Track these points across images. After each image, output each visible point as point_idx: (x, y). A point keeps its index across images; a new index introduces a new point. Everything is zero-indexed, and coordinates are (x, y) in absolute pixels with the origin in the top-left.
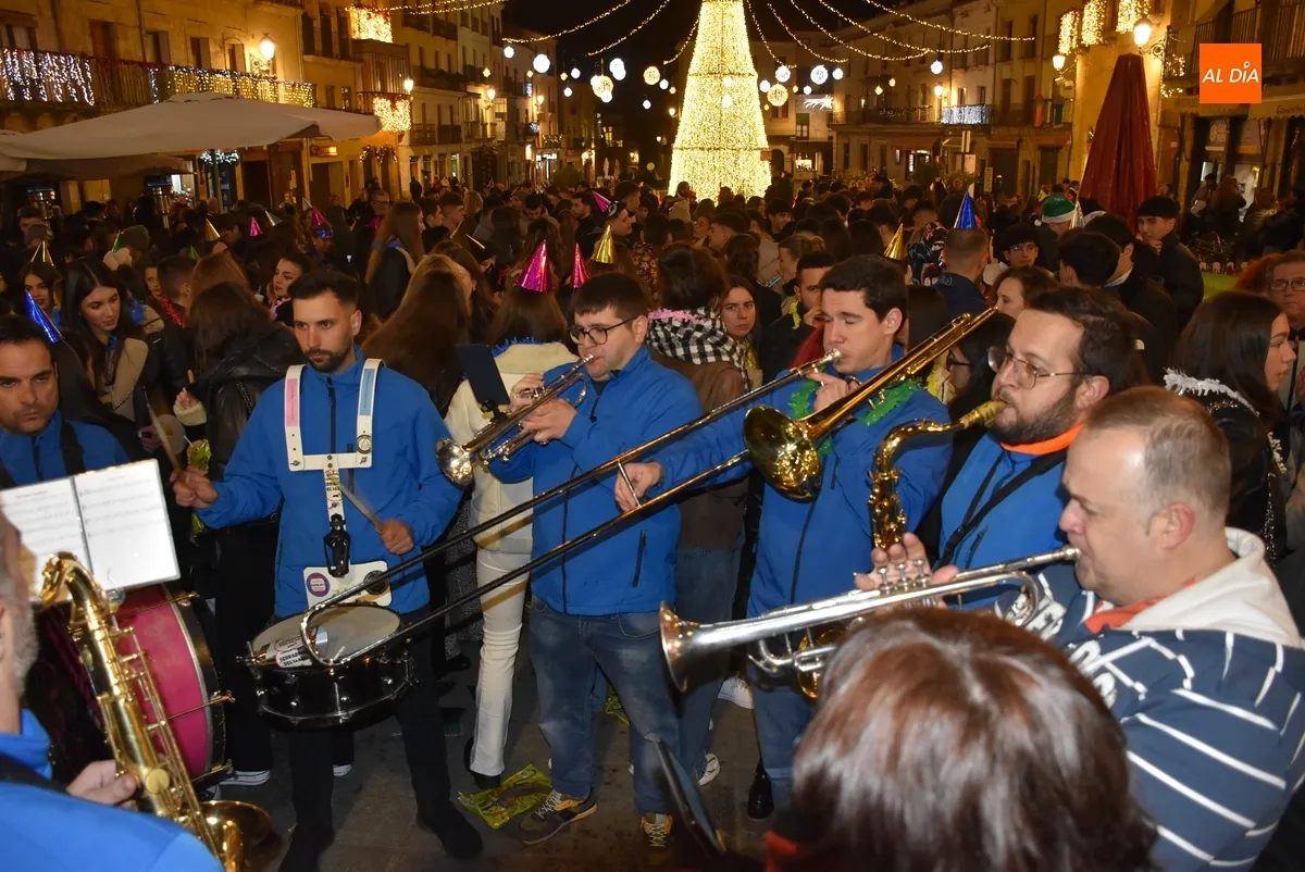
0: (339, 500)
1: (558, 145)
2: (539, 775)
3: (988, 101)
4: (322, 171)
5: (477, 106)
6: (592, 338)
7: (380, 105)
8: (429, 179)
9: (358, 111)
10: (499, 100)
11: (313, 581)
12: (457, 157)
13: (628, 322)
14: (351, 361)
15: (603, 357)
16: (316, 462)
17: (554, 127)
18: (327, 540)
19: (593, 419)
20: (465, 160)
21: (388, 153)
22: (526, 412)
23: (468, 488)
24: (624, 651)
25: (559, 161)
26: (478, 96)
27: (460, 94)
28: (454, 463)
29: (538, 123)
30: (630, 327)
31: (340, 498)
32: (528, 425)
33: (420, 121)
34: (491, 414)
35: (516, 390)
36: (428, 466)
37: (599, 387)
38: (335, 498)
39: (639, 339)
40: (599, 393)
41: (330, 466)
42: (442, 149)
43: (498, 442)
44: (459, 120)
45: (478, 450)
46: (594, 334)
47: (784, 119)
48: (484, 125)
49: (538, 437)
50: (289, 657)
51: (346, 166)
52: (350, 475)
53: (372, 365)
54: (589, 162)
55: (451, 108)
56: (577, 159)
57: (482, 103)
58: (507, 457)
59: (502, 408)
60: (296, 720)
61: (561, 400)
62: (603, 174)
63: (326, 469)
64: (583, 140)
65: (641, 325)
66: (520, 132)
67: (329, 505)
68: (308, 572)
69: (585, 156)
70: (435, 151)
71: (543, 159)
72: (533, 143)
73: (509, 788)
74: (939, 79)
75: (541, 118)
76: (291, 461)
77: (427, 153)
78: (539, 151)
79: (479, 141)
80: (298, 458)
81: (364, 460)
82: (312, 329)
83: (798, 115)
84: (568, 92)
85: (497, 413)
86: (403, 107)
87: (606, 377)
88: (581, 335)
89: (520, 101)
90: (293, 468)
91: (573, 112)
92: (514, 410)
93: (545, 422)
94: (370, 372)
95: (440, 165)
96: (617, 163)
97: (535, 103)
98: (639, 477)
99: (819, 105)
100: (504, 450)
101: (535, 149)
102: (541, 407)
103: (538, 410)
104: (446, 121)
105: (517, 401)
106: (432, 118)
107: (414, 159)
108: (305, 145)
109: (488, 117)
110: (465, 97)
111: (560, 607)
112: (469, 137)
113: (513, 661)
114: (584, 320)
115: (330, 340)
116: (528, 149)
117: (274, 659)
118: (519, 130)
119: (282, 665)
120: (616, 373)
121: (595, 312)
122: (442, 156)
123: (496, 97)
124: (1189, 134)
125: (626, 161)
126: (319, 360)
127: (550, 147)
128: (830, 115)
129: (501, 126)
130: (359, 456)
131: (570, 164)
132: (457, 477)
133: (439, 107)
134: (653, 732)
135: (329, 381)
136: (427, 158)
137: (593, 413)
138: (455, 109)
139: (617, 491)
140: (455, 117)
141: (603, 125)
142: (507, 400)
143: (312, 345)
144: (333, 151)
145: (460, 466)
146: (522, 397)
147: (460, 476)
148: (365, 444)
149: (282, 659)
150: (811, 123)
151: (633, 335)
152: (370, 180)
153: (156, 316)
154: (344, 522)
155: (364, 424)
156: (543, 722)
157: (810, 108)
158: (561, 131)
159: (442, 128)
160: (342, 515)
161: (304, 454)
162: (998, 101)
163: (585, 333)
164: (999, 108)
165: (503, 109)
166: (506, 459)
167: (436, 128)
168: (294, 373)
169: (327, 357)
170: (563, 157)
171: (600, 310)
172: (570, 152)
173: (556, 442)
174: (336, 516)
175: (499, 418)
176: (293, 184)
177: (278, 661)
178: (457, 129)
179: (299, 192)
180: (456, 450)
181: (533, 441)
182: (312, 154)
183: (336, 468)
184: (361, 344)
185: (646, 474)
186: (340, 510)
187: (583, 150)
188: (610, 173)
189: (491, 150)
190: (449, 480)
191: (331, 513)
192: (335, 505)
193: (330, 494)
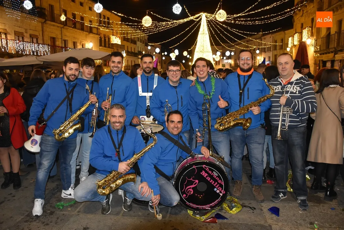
3: (271, 60)
11: (142, 119)
16: (145, 94)
17: (160, 67)
18: (146, 110)
27: (137, 58)
33: (127, 64)
47: (219, 65)
52: (151, 97)
55: (134, 61)
63: (147, 96)
67: (147, 103)
68: (141, 117)
74: (258, 55)
76: (140, 94)
83: (222, 64)
84: (164, 58)
90: (140, 95)
91: (165, 63)
94: (156, 76)
99: (228, 62)
106: (130, 64)
124: (321, 65)
126: (148, 70)
128: (231, 65)
133: (131, 61)
143: (148, 66)
150: (226, 66)
154: (150, 107)
157: (225, 63)
158: (162, 68)
161: (142, 92)
162: (274, 60)
164: (274, 62)
167: (131, 66)
168: (139, 76)
183: (149, 96)
186: (149, 104)
191: (147, 105)
192: (148, 103)
193: (147, 101)
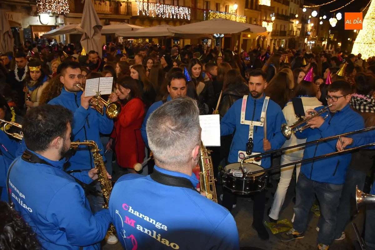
0: (252, 134)
1: (315, 39)
2: (288, 223)
4: (245, 41)
5: (292, 26)
6: (333, 100)
7: (264, 24)
8: (275, 46)
9: (258, 25)
10: (299, 24)
11: (240, 155)
12: (284, 40)
13: (345, 96)
14: (262, 96)
15: (335, 105)
16: (248, 122)
17: (315, 33)
18: (247, 144)
19: (329, 124)
20: (286, 41)
21: (264, 38)
22: (309, 119)
23: (288, 138)
24: (326, 194)
25: (315, 44)
26: (293, 23)
28: (286, 131)
29: (310, 32)
30: (345, 97)
31: (253, 133)
32: (309, 123)
33: (275, 29)
34: (299, 118)
35: (307, 111)
36: (278, 129)
37: (332, 114)
38: (251, 133)
39: (348, 101)
40: (332, 117)
41: (252, 124)
42: (280, 38)
43: (300, 127)
44: (286, 29)
45: (294, 128)
46: (333, 98)
48: (294, 31)
49: (312, 127)
50: (236, 174)
51: (252, 40)
52: (256, 128)
53: (267, 98)
54: (324, 45)
55: (285, 26)
56: (321, 44)
57: (294, 25)
58: (302, 131)
59: (302, 117)
60: (233, 191)
61: (320, 117)
62: (328, 49)
63: (250, 125)
64: (323, 38)
65: (349, 97)
66: (304, 34)
67: (249, 135)
68: (240, 152)
69: (323, 43)
70: (278, 38)
71: (310, 43)
72: (308, 38)
73: (279, 224)
75: (311, 30)
76: (241, 121)
77: (276, 38)
78: (309, 40)
79: (291, 36)
80: (243, 121)
81: (261, 124)
82: (255, 85)
84: (321, 23)
85: (300, 118)
86: (271, 24)
87: (335, 111)
88: (329, 98)
89: (306, 25)
90: (242, 123)
91: (322, 29)
92: (306, 118)
93: (314, 123)
94: (267, 100)
95: (279, 42)
96: (333, 46)
97: (310, 25)
98: (345, 142)
100: (301, 129)
101: (308, 40)
102: (314, 118)
103: (313, 119)
104: (282, 29)
105: (307, 115)
106: (279, 29)
107: (271, 40)
108: (242, 34)
109: (295, 29)
110: (289, 23)
111: (309, 177)
112: (289, 35)
113: (287, 189)
114: (330, 94)
115: (259, 89)
116: (306, 39)
117: (232, 173)
118: (304, 33)
119: (234, 175)
120: (339, 111)
121: (335, 92)
122: (280, 40)
123: (299, 23)
125: (336, 45)
126: (254, 94)
127: (313, 39)
129: (299, 32)
130: (260, 123)
131: (318, 45)
132: (286, 135)
133: (281, 26)
134: (328, 220)
135: (255, 101)
136: (275, 40)
137: (329, 121)
138: (286, 26)
139: (337, 144)
140: (285, 29)
141: (331, 34)
142: (304, 115)
143: (254, 89)
144: (249, 36)
145: (287, 132)
146: (308, 114)
147: (287, 135)
148: (262, 120)
149: (234, 174)
151: (346, 100)
152: (258, 45)
153: (208, 77)
154: (252, 140)
155: (263, 114)
156: (295, 208)
158: (317, 35)
159: (281, 31)
160: (252, 138)
161: (245, 120)
163: (330, 98)
165: (300, 27)
166: (301, 132)
167: (279, 31)
168: (245, 97)
169: (257, 93)
170: (316, 43)
171: (337, 91)
172: (319, 41)
173: (316, 129)
174: (251, 138)
175: (301, 120)
176: (237, 44)
177: (233, 174)
178: (285, 32)
179: (238, 47)
180: (287, 127)
181: (310, 128)
182: (243, 36)
183: (253, 125)
184: (266, 92)
185: (348, 141)
186: (252, 137)
187: (323, 41)
188: (331, 49)
189: (294, 39)
190: (284, 135)
191: (250, 137)
192: (251, 135)
193: (250, 132)
